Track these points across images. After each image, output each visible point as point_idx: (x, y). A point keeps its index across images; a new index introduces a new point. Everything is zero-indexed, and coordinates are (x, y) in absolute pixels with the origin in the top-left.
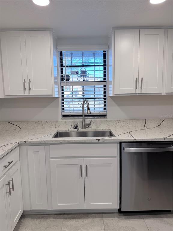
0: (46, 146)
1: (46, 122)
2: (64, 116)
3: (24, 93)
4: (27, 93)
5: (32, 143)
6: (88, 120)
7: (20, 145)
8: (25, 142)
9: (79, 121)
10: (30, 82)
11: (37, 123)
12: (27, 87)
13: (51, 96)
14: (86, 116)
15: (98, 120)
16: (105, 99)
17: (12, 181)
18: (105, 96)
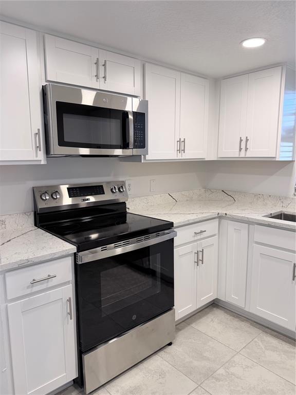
0: (250, 225)
1: (270, 196)
3: (239, 155)
4: (242, 155)
5: (233, 218)
7: (220, 217)
8: (226, 214)
10: (247, 140)
11: (258, 196)
12: (243, 146)
13: (274, 160)
17: (203, 251)
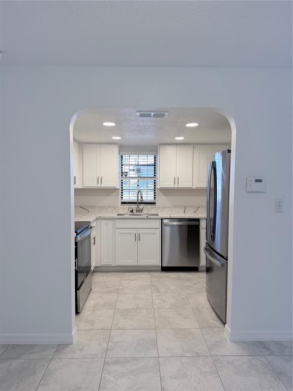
1: (109, 207)
2: (122, 203)
3: (97, 185)
4: (99, 185)
6: (141, 206)
8: (100, 217)
9: (134, 207)
10: (102, 178)
12: (99, 182)
14: (140, 203)
15: (149, 206)
16: (155, 190)
18: (155, 188)
